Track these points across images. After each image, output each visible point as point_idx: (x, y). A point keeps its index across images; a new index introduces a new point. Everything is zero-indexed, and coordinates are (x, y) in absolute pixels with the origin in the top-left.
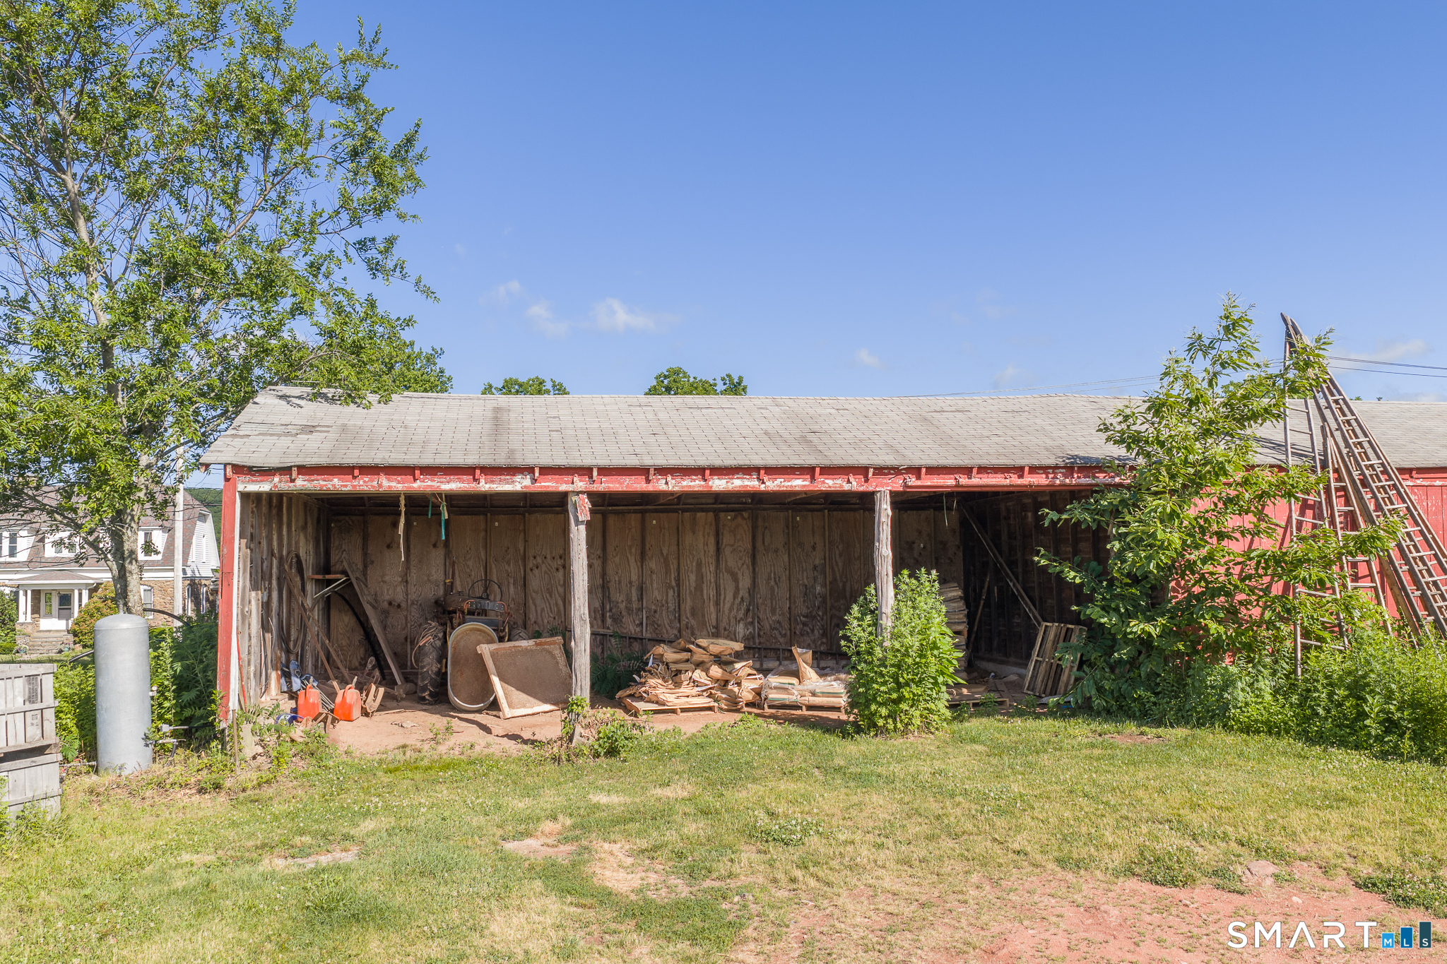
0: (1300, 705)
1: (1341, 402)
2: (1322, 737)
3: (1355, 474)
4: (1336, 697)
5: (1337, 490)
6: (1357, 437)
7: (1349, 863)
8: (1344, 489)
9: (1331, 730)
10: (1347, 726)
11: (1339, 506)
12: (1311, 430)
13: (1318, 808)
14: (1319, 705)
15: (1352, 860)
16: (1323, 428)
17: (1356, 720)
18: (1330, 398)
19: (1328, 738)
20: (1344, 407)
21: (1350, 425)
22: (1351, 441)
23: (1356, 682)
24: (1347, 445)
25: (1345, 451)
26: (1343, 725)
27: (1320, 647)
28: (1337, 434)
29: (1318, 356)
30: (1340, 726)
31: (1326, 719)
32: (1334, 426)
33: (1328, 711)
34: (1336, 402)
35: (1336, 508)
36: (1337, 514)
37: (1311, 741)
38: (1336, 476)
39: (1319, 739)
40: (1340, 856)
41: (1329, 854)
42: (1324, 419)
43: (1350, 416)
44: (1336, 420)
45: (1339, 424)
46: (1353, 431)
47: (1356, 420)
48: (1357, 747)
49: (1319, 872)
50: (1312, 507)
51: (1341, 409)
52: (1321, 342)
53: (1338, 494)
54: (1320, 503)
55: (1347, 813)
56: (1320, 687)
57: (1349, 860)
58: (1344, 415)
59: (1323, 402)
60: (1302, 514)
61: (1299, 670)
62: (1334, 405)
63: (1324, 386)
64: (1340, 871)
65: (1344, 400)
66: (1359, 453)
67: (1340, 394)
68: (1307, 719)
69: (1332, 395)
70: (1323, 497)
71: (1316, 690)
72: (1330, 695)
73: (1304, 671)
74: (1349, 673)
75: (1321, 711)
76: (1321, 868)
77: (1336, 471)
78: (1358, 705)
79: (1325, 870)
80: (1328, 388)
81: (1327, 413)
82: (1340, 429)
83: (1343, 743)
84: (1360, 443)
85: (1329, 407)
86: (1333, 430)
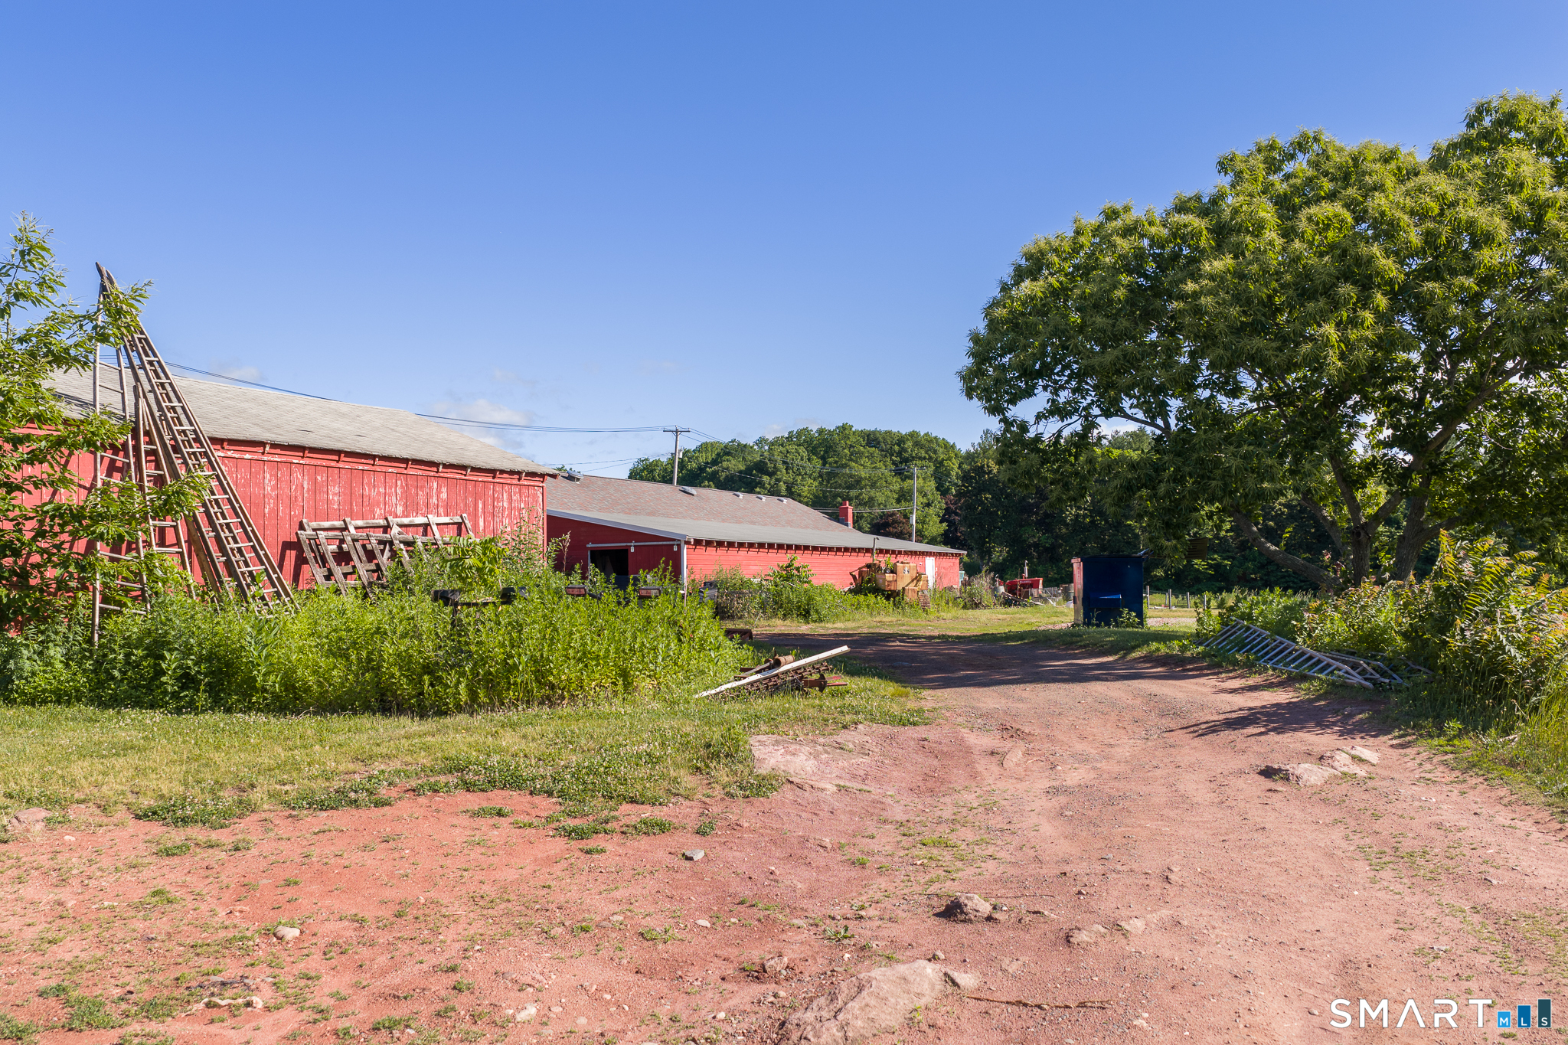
0: (94, 671)
1: (155, 364)
2: (116, 700)
3: (167, 438)
4: (133, 658)
5: (148, 453)
6: (170, 401)
7: (131, 798)
8: (154, 452)
9: (126, 692)
10: (144, 686)
11: (148, 470)
12: (122, 388)
13: (104, 757)
14: (115, 668)
15: (135, 796)
16: (135, 388)
17: (153, 679)
18: (145, 358)
19: (122, 700)
20: (159, 370)
21: (164, 388)
22: (164, 404)
23: (155, 641)
24: (160, 408)
25: (157, 414)
26: (140, 686)
27: (121, 612)
28: (151, 396)
29: (132, 306)
30: (135, 688)
31: (122, 680)
32: (147, 387)
33: (125, 673)
34: (151, 363)
35: (145, 471)
36: (146, 479)
37: (104, 705)
38: (147, 439)
39: (115, 702)
40: (123, 793)
41: (111, 793)
42: (137, 379)
43: (164, 380)
44: (150, 381)
45: (152, 386)
46: (167, 395)
47: (171, 384)
48: (152, 706)
49: (97, 811)
50: (119, 470)
51: (155, 371)
52: (137, 294)
53: (149, 458)
54: (129, 464)
55: (134, 759)
56: (116, 648)
57: (130, 795)
58: (158, 377)
59: (136, 362)
60: (109, 474)
61: (96, 636)
62: (148, 367)
63: (139, 345)
64: (120, 807)
65: (159, 362)
66: (172, 418)
67: (155, 355)
68: (100, 684)
69: (147, 355)
70: (132, 460)
71: (113, 651)
72: (128, 655)
73: (101, 636)
74: (149, 632)
75: (116, 673)
76: (99, 807)
77: (147, 433)
78: (155, 664)
79: (104, 809)
80: (143, 348)
81: (141, 373)
82: (153, 391)
83: (138, 704)
84: (173, 408)
85: (143, 367)
86: (146, 391)
